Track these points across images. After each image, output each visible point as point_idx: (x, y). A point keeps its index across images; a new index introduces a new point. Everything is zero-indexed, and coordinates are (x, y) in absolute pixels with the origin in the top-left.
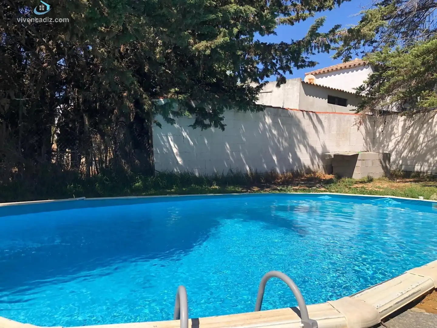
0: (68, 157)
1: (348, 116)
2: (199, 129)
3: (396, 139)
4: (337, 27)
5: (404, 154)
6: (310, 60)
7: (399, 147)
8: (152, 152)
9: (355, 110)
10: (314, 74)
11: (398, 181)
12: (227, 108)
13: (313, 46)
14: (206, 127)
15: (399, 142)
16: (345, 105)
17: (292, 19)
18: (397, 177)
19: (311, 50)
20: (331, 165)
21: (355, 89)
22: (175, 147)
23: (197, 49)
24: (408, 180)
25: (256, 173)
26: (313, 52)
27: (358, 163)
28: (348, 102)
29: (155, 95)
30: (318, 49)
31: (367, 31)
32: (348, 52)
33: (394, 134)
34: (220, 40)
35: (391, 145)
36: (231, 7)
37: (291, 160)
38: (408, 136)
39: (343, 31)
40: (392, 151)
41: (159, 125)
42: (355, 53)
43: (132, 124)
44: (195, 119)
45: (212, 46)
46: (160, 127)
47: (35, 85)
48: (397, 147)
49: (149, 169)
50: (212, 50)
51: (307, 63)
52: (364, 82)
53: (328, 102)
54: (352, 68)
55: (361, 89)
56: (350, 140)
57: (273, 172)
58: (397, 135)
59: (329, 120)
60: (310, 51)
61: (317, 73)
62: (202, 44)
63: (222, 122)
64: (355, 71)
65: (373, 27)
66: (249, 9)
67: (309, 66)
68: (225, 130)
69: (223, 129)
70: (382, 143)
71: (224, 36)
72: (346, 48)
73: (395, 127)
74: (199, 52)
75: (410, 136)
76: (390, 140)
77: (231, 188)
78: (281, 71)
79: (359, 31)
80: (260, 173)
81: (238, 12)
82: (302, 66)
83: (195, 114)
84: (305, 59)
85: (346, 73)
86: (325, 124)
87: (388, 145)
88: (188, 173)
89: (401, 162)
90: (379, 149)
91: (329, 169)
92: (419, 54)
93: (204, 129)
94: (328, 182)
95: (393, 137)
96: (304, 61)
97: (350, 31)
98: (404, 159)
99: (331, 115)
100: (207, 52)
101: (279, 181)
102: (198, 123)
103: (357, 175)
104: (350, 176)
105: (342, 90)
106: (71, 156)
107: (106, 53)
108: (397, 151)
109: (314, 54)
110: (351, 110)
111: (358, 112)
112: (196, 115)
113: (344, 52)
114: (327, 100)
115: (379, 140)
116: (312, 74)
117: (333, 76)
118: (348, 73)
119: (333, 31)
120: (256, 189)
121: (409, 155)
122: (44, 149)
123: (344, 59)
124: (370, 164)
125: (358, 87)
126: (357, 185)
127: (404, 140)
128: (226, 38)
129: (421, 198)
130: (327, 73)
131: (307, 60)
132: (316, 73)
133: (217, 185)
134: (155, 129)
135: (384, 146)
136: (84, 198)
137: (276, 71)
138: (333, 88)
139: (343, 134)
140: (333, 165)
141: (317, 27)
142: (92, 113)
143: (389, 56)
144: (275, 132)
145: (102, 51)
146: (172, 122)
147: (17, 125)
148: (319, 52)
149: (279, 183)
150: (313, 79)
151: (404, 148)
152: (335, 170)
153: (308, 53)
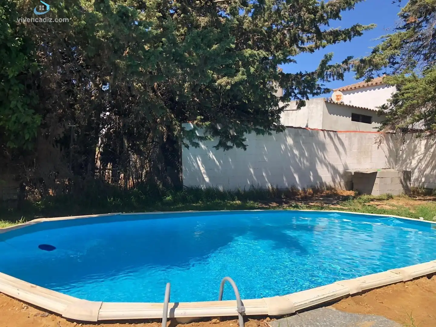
0: (108, 173)
1: (369, 134)
2: (221, 149)
3: (419, 156)
4: (349, 58)
5: (427, 171)
6: (325, 87)
7: (421, 164)
8: (181, 169)
9: (378, 127)
10: (341, 90)
11: (417, 198)
12: (246, 132)
13: (328, 74)
14: (228, 148)
15: (421, 160)
16: (370, 122)
17: (312, 48)
18: (419, 194)
19: (327, 78)
20: (352, 181)
21: (378, 108)
22: (202, 166)
23: (220, 85)
24: (428, 198)
25: (277, 189)
26: (328, 80)
27: (377, 181)
28: (373, 119)
29: (185, 120)
30: (333, 77)
31: (380, 60)
32: (370, 74)
33: (417, 152)
34: (239, 77)
35: (414, 163)
36: (247, 52)
37: (312, 178)
38: (430, 154)
39: (356, 61)
40: (414, 169)
41: (187, 147)
42: (376, 75)
43: (164, 144)
44: (219, 141)
45: (232, 82)
46: (188, 149)
47: (84, 115)
48: (420, 164)
49: (178, 185)
50: (232, 85)
51: (322, 90)
52: (388, 101)
53: (352, 120)
54: (378, 85)
55: (384, 107)
56: (371, 158)
57: (294, 187)
58: (419, 153)
59: (350, 138)
60: (325, 79)
61: (345, 89)
62: (223, 81)
63: (244, 142)
64: (381, 88)
65: (385, 57)
66: (262, 53)
67: (324, 92)
68: (247, 150)
69: (245, 149)
70: (405, 160)
71: (243, 74)
72: (368, 70)
73: (418, 145)
74: (221, 86)
75: (432, 155)
76: (413, 158)
77: (251, 203)
78: (299, 96)
79: (370, 61)
80: (281, 189)
81: (252, 55)
82: (317, 94)
83: (219, 136)
84: (320, 86)
85: (372, 90)
86: (346, 143)
87: (411, 163)
88: (213, 189)
89: (423, 180)
90: (401, 166)
91: (350, 185)
92: (432, 80)
93: (225, 150)
94: (346, 198)
95: (416, 155)
96: (319, 88)
97: (362, 61)
98: (426, 177)
99: (352, 133)
100: (228, 87)
101: (300, 196)
102: (222, 145)
103: (376, 192)
104: (370, 193)
105: (366, 108)
106: (112, 173)
107: (142, 88)
108: (419, 168)
109: (329, 81)
110: (374, 128)
111: (381, 130)
112: (220, 138)
113: (365, 73)
114: (351, 118)
115: (402, 158)
116: (340, 91)
117: (360, 92)
118: (374, 90)
119: (346, 62)
120: (274, 204)
121: (432, 173)
122: (89, 167)
123: (366, 79)
124: (389, 181)
125: (381, 106)
126: (372, 202)
127: (427, 158)
128: (244, 76)
129: (421, 219)
130: (354, 90)
131: (322, 87)
132: (343, 90)
133: (238, 200)
134: (184, 150)
135: (407, 164)
136: (120, 213)
137: (295, 96)
138: (357, 106)
139: (363, 152)
140: (353, 182)
141: (326, 61)
142: (130, 136)
143: (406, 80)
144: (296, 152)
145: (139, 85)
146: (197, 145)
147: (69, 148)
148: (334, 80)
149: (298, 198)
150: (340, 96)
151: (427, 166)
152: (355, 187)
153: (324, 81)
